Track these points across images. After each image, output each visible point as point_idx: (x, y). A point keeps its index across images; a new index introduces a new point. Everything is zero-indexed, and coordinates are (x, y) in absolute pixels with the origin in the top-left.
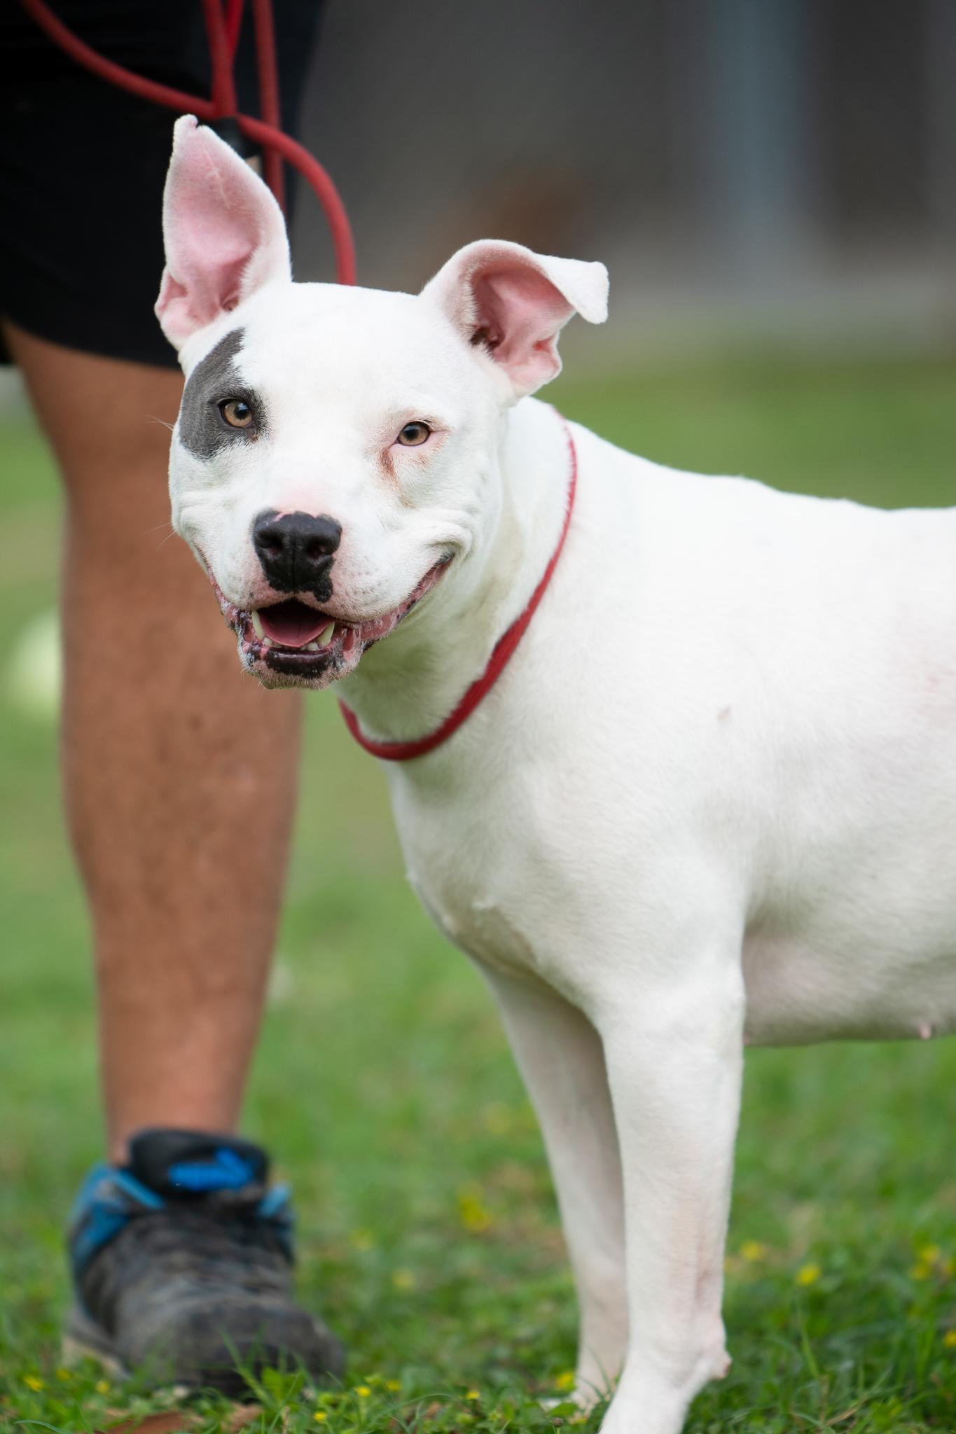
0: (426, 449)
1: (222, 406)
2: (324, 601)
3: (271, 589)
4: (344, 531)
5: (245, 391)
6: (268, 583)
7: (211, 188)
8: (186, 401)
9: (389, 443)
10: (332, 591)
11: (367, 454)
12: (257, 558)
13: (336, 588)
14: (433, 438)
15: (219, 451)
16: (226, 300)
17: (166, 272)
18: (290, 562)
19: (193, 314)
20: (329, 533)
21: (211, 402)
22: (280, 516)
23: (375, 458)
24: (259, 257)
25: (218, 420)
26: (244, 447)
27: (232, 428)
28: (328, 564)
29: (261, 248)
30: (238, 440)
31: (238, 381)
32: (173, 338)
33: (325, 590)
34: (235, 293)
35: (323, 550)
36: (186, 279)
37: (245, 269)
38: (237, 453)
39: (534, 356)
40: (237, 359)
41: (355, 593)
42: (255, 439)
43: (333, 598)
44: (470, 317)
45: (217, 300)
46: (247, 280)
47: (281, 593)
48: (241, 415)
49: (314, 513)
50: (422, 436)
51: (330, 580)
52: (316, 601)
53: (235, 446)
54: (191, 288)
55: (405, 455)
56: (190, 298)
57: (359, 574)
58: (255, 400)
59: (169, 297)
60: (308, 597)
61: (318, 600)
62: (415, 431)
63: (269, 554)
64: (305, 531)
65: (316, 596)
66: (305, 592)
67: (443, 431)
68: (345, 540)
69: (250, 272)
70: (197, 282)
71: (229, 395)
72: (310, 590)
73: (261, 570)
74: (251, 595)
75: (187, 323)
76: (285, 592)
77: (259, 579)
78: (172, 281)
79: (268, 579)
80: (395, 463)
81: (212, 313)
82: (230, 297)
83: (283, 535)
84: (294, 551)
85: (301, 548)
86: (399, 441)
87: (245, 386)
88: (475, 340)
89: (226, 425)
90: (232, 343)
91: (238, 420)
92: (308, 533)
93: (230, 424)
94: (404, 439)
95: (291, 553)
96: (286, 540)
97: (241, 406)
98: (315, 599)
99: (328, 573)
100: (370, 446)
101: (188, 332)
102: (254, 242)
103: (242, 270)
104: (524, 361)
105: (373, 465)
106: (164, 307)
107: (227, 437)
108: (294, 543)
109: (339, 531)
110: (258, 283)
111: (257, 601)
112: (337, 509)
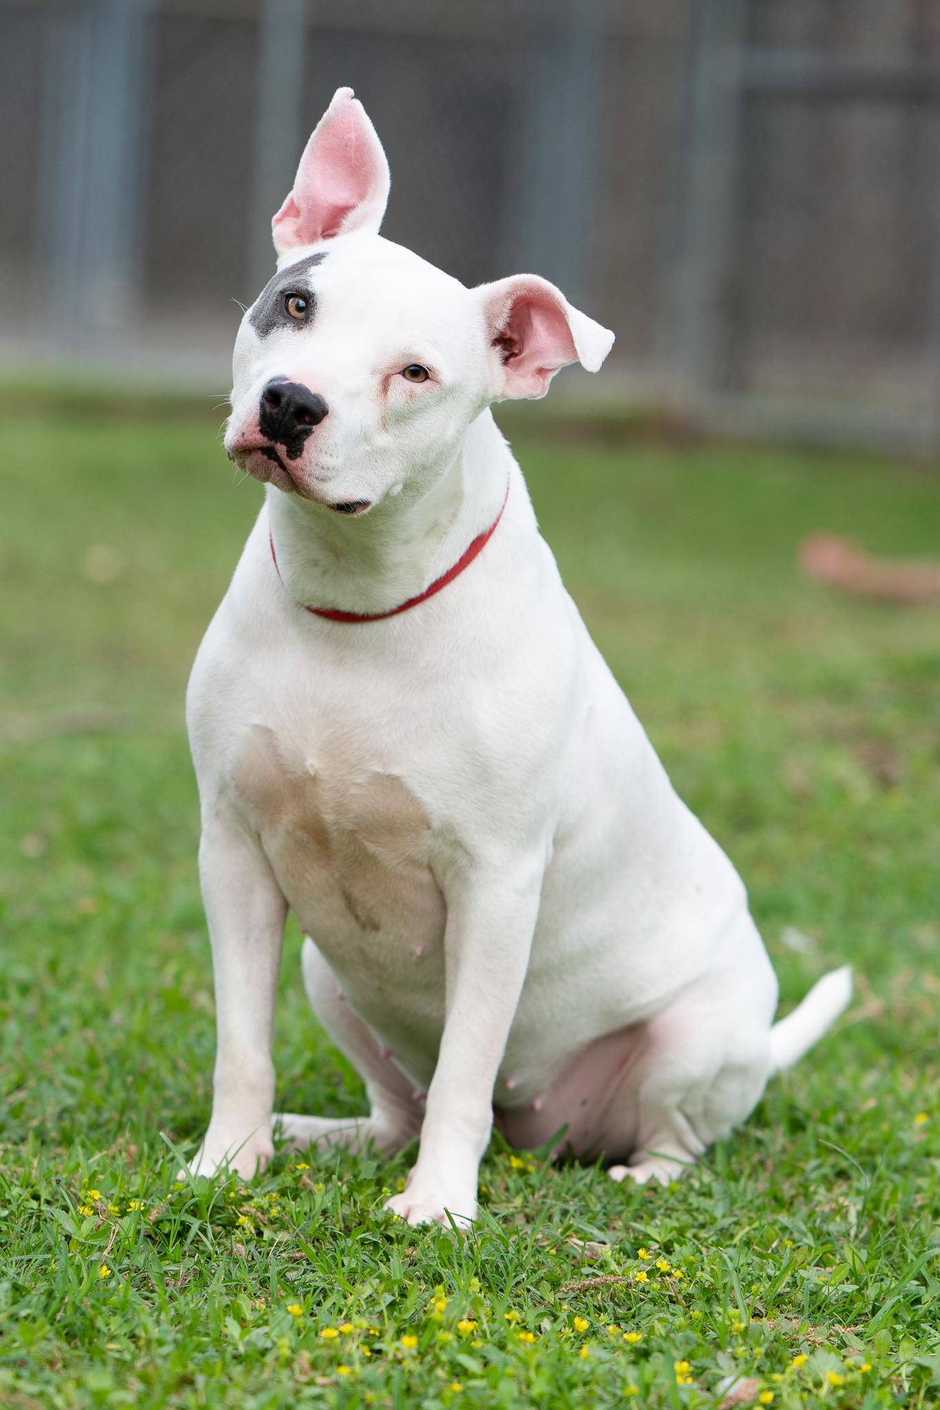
0: (419, 387)
1: (289, 297)
2: (291, 458)
3: (260, 433)
4: (329, 414)
5: (309, 292)
6: (259, 428)
7: (346, 146)
8: (266, 292)
9: (393, 372)
10: (301, 454)
11: (374, 372)
12: (259, 407)
13: (305, 454)
14: (428, 383)
15: (273, 331)
16: (325, 233)
17: (290, 195)
18: (280, 417)
19: (298, 234)
20: (317, 409)
21: (282, 292)
22: (288, 382)
23: (378, 378)
24: (361, 208)
25: (281, 306)
26: (290, 332)
27: (289, 316)
28: (308, 433)
29: (366, 202)
30: (289, 325)
31: (307, 283)
32: (278, 246)
33: (295, 450)
34: (335, 230)
35: (307, 419)
36: (303, 206)
37: (349, 214)
38: (285, 336)
39: (533, 376)
40: (313, 270)
41: (317, 465)
42: (300, 329)
43: (299, 460)
44: (500, 324)
45: (320, 230)
46: (347, 222)
47: (266, 439)
48: (299, 309)
49: (313, 390)
50: (422, 377)
51: (304, 445)
52: (285, 456)
53: (285, 329)
54: (304, 214)
55: (401, 386)
56: (300, 221)
57: (326, 453)
58: (313, 301)
59: (285, 214)
60: (281, 449)
61: (287, 456)
62: (417, 372)
63: (267, 406)
64: (299, 400)
65: (287, 451)
66: (281, 444)
67: (438, 382)
68: (326, 422)
69: (351, 217)
70: (310, 211)
71: (297, 291)
72: (286, 445)
73: (258, 417)
74: (243, 434)
75: (292, 238)
76: (269, 440)
77: (254, 423)
78: (292, 203)
79: (260, 425)
80: (391, 388)
81: (313, 238)
82: (331, 232)
83: (283, 395)
84: (287, 410)
85: (292, 410)
86: (403, 373)
87: (310, 289)
88: (496, 342)
89: (285, 312)
90: (316, 259)
91: (296, 312)
92: (302, 401)
93: (289, 313)
94: (407, 373)
95: (284, 410)
96: (284, 400)
97: (302, 303)
98: (286, 453)
99: (304, 440)
100: (379, 367)
101: (290, 245)
102: (362, 196)
103: (346, 214)
104: (523, 376)
105: (376, 382)
106: (280, 220)
107: (282, 321)
108: (288, 404)
109: (325, 412)
110: (354, 227)
111: (246, 441)
112: (332, 400)
